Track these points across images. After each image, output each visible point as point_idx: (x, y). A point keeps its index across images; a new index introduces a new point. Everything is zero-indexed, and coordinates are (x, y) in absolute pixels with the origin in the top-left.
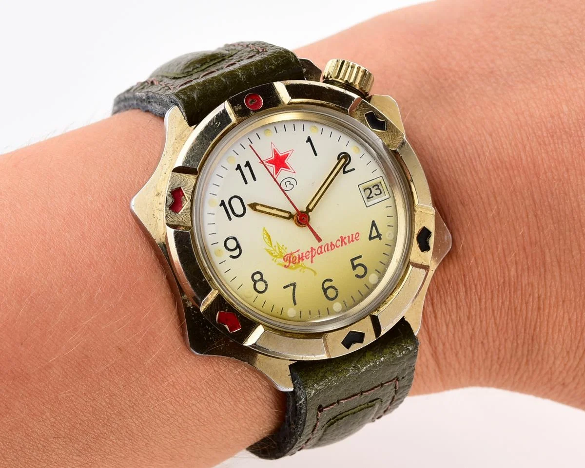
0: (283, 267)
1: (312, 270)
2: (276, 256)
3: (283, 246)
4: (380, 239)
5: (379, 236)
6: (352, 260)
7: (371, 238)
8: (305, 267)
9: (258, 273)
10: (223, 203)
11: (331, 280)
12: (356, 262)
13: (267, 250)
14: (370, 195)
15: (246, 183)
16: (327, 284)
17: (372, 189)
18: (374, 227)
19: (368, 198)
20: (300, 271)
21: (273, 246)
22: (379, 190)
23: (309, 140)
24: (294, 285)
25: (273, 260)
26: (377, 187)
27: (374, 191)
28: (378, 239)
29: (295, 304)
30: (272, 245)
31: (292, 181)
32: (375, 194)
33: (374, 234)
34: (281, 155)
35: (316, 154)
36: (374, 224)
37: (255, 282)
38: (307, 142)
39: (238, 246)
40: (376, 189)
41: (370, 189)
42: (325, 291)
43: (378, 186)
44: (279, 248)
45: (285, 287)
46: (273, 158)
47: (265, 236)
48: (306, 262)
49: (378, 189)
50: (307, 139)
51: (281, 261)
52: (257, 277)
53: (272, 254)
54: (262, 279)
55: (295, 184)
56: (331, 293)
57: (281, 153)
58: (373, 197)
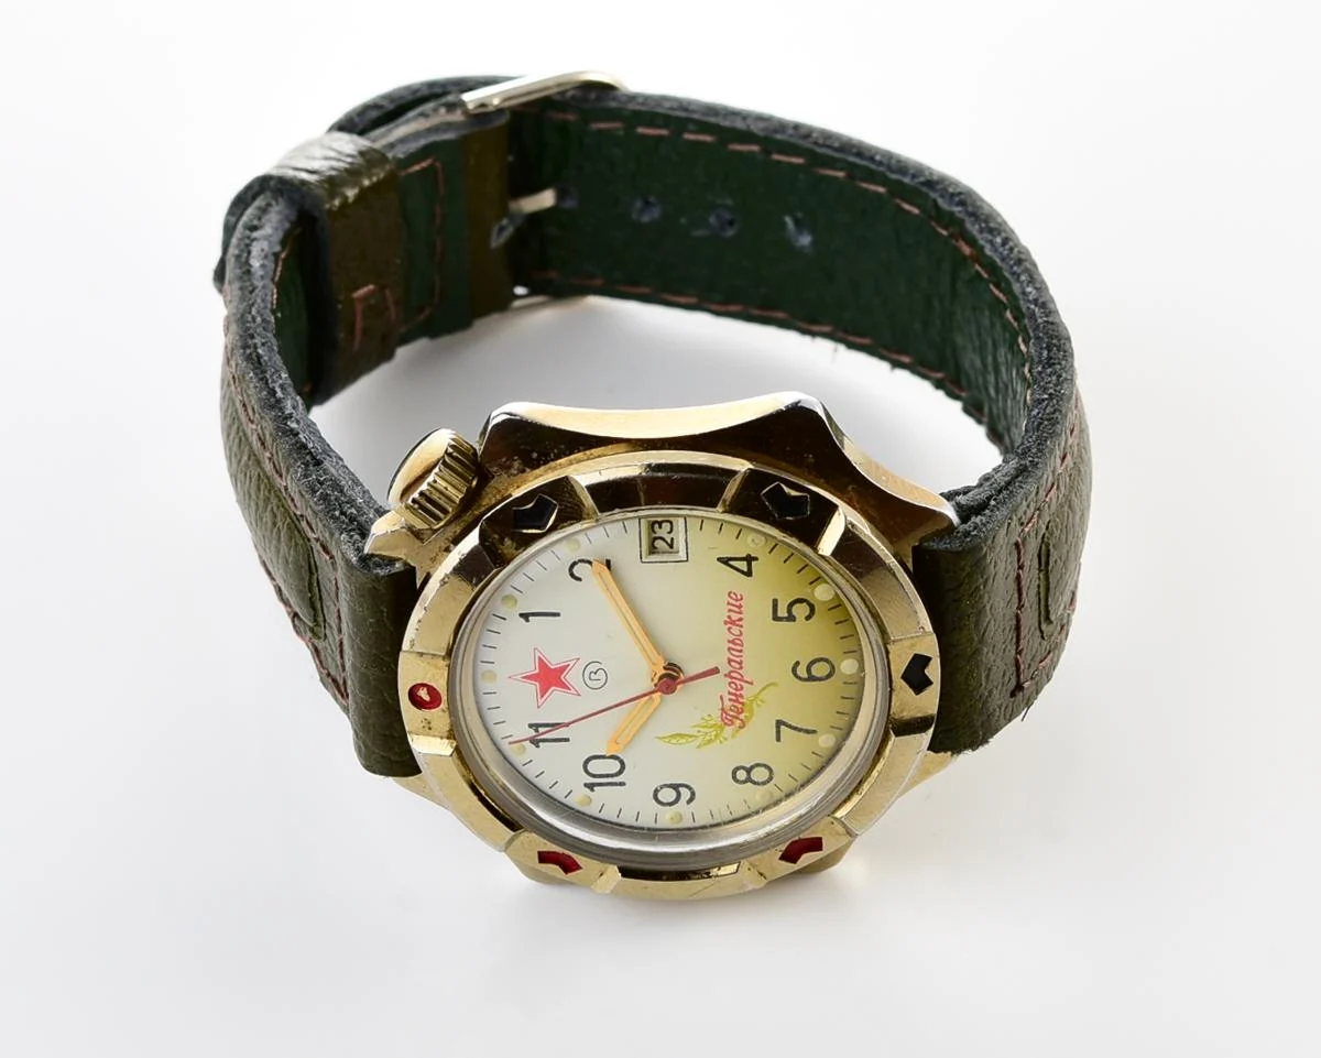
0: (742, 730)
1: (763, 689)
2: (716, 736)
3: (703, 719)
4: (756, 559)
5: (749, 559)
6: (776, 618)
7: (749, 573)
8: (756, 697)
9: (734, 773)
10: (591, 786)
11: (797, 663)
12: (782, 612)
13: (699, 747)
14: (667, 542)
15: (567, 740)
16: (802, 671)
17: (657, 535)
18: (731, 563)
19: (671, 546)
20: (758, 706)
21: (696, 734)
22: (664, 525)
23: (525, 616)
24: (779, 723)
25: (721, 742)
26: (657, 526)
27: (663, 532)
28: (754, 563)
29: (814, 732)
30: (691, 736)
31: (593, 667)
32: (670, 533)
33: (743, 565)
34: (537, 671)
35: (558, 615)
36: (725, 561)
37: (749, 780)
38: (527, 621)
39: (675, 787)
40: (660, 527)
41: (656, 539)
42: (811, 678)
43: (656, 522)
44: (704, 727)
45: (778, 739)
46: (537, 684)
47: (674, 741)
48: (748, 692)
49: (660, 524)
50: (522, 620)
51: (728, 730)
52: (742, 775)
53: (710, 741)
54: (749, 771)
55: (599, 666)
56: (820, 670)
57: (533, 669)
58: (672, 539)
